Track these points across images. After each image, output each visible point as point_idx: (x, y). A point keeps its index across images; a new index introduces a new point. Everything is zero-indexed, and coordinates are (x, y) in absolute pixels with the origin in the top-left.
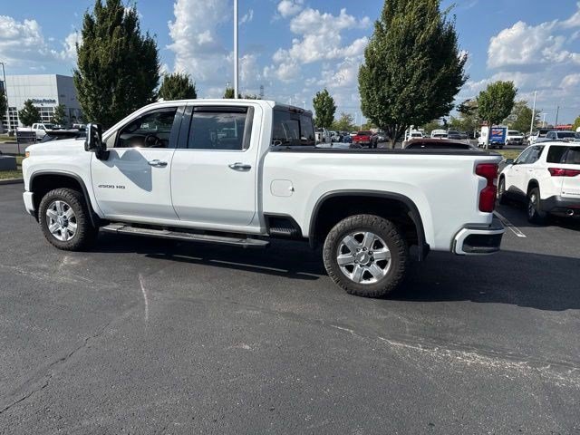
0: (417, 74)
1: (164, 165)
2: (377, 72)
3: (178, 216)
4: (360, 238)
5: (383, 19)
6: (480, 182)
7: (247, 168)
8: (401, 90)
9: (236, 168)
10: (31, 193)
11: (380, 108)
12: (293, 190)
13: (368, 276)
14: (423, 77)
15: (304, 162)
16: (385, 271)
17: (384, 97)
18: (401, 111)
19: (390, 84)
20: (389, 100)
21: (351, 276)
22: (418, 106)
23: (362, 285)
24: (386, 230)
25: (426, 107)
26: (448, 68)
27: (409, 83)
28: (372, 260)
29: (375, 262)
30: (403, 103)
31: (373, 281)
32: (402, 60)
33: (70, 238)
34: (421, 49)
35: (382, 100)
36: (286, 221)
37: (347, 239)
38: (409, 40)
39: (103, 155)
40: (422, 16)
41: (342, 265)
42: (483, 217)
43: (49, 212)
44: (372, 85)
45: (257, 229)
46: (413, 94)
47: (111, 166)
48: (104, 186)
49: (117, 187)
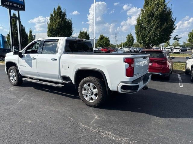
0: (154, 27)
1: (35, 59)
2: (140, 27)
3: (39, 76)
4: (89, 85)
5: (144, 8)
6: (126, 65)
7: (56, 60)
10: (6, 68)
11: (142, 39)
12: (68, 67)
13: (92, 99)
14: (157, 28)
16: (97, 98)
17: (143, 35)
18: (149, 40)
20: (145, 36)
21: (87, 99)
22: (156, 38)
23: (90, 102)
24: (96, 82)
25: (159, 38)
26: (167, 24)
28: (93, 93)
29: (94, 94)
30: (150, 37)
31: (93, 101)
32: (149, 22)
34: (157, 17)
37: (85, 85)
38: (152, 15)
39: (21, 56)
40: (157, 6)
41: (84, 95)
42: (127, 79)
43: (10, 73)
44: (139, 31)
45: (60, 81)
46: (154, 34)
47: (23, 60)
48: (21, 66)
49: (24, 66)
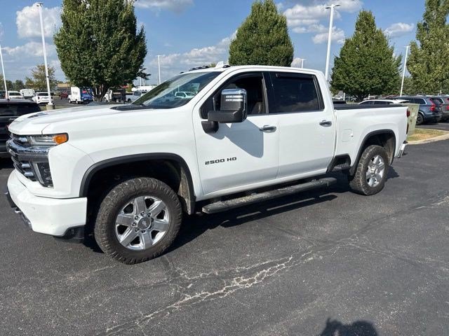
1: (272, 129)
3: (275, 176)
7: (328, 124)
8: (109, 57)
9: (323, 124)
10: (85, 199)
12: (352, 135)
16: (382, 176)
18: (114, 75)
23: (375, 187)
27: (118, 51)
31: (377, 183)
33: (155, 241)
35: (96, 65)
36: (344, 159)
45: (324, 170)
46: (122, 61)
47: (221, 138)
48: (212, 162)
49: (228, 160)
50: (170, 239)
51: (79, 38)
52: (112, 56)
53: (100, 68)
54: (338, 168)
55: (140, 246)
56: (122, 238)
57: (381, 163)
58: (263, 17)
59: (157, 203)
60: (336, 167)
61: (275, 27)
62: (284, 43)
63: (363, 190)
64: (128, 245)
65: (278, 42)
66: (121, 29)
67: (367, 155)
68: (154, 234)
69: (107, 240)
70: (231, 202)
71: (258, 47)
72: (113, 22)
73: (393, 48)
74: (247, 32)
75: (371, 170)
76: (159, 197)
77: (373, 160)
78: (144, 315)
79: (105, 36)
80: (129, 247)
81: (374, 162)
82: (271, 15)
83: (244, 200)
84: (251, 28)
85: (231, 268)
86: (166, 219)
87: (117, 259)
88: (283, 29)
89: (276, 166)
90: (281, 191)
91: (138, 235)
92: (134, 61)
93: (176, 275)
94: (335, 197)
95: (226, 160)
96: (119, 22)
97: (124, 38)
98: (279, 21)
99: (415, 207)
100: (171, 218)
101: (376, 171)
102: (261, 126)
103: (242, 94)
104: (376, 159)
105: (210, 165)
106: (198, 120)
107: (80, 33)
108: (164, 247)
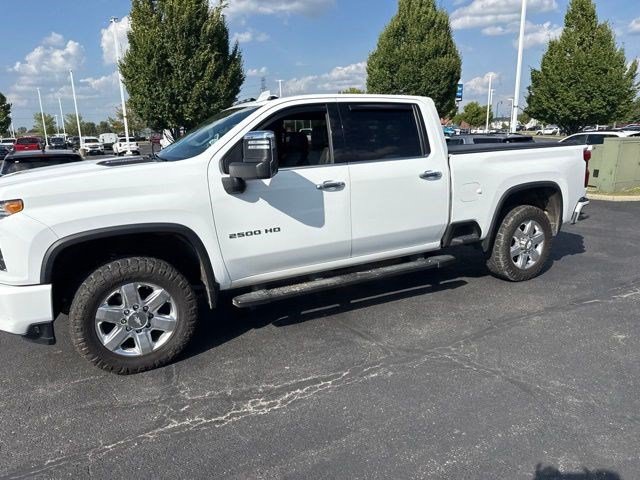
1: (338, 186)
7: (436, 176)
8: (190, 86)
9: (426, 176)
10: (48, 287)
12: (480, 192)
15: (489, 161)
16: (540, 252)
18: (196, 112)
19: (177, 78)
23: (526, 269)
27: (201, 78)
29: (534, 246)
33: (157, 345)
35: (172, 97)
43: (103, 311)
46: (207, 92)
47: (254, 200)
48: (241, 235)
49: (266, 231)
50: (179, 342)
51: (149, 64)
52: (193, 85)
53: (177, 103)
54: (458, 240)
55: (136, 351)
56: (107, 340)
57: (539, 232)
58: (415, 17)
59: (157, 292)
60: (455, 240)
61: (432, 31)
62: (445, 53)
63: (506, 273)
64: (117, 348)
65: (437, 52)
66: (206, 48)
67: (510, 220)
68: (156, 335)
69: (85, 341)
70: (276, 292)
71: (407, 60)
72: (192, 39)
73: (623, 50)
74: (391, 39)
75: (520, 243)
76: (160, 284)
77: (523, 228)
78: (104, 445)
79: (183, 57)
80: (117, 351)
81: (526, 231)
82: (426, 13)
83: (297, 288)
84: (398, 33)
85: (255, 386)
86: (173, 315)
87: (101, 366)
88: (444, 32)
89: (349, 238)
90: (360, 275)
91: (130, 336)
92: (222, 92)
93: (174, 391)
94: (464, 283)
95: (263, 232)
96: (202, 37)
97: (210, 60)
98: (437, 20)
99: (582, 301)
100: (179, 314)
101: (529, 245)
102: (319, 182)
103: (268, 139)
104: (528, 226)
105: (238, 239)
106: (217, 176)
107: (150, 57)
108: (170, 353)
